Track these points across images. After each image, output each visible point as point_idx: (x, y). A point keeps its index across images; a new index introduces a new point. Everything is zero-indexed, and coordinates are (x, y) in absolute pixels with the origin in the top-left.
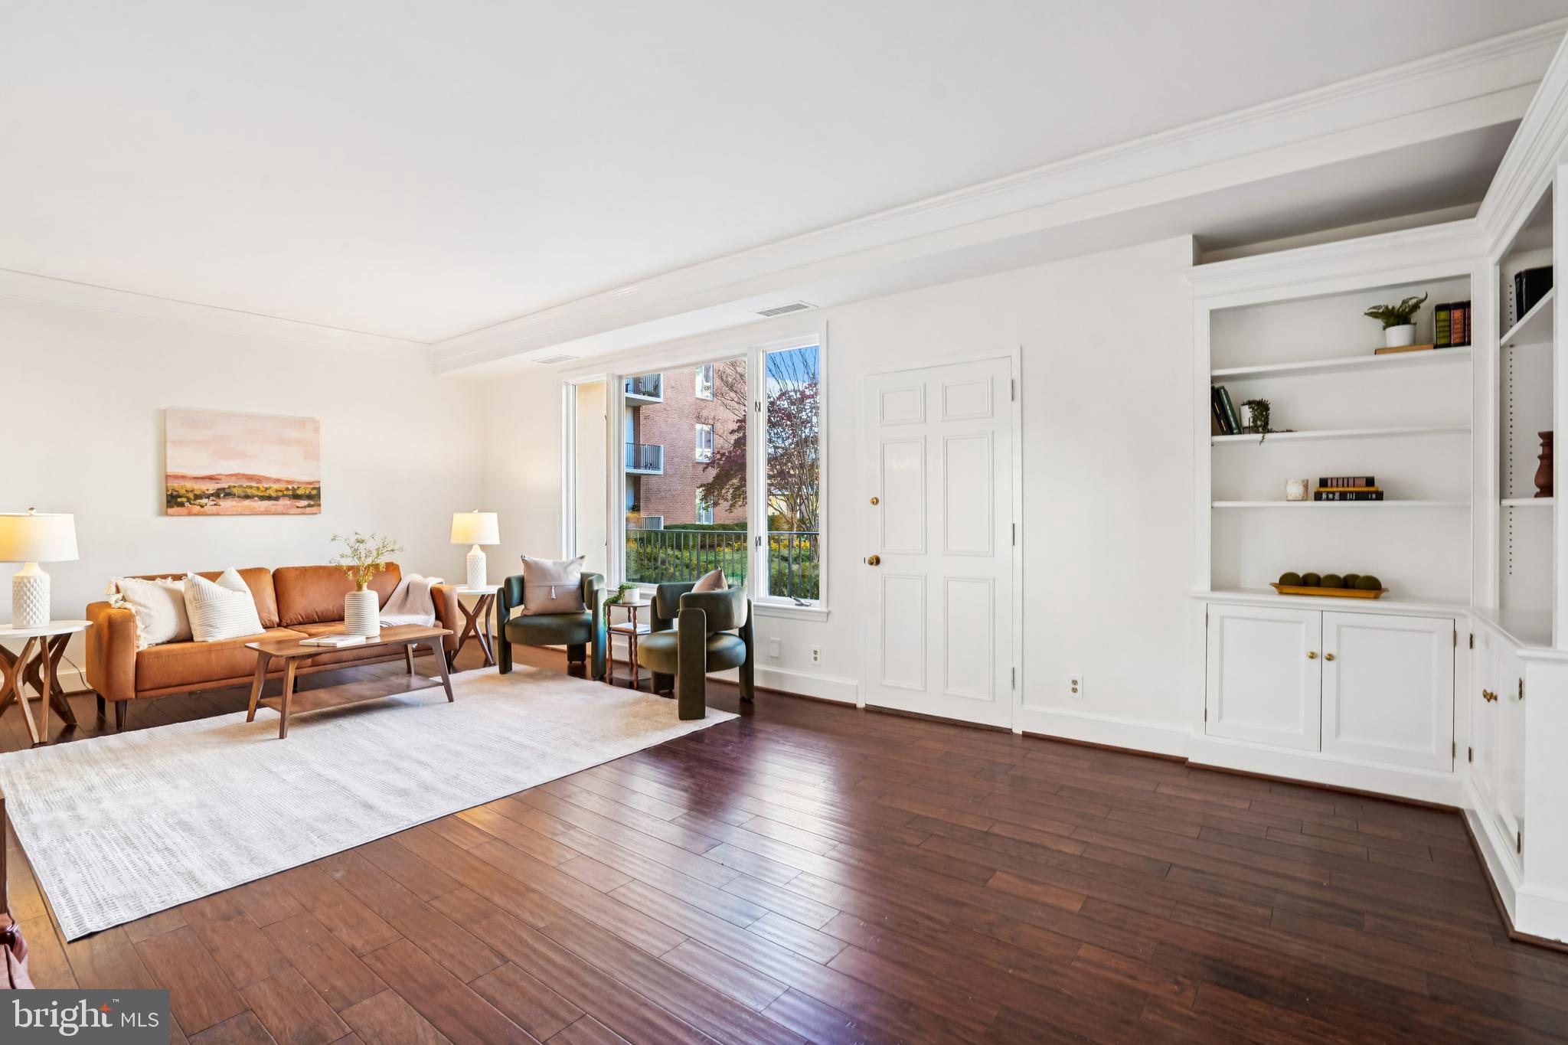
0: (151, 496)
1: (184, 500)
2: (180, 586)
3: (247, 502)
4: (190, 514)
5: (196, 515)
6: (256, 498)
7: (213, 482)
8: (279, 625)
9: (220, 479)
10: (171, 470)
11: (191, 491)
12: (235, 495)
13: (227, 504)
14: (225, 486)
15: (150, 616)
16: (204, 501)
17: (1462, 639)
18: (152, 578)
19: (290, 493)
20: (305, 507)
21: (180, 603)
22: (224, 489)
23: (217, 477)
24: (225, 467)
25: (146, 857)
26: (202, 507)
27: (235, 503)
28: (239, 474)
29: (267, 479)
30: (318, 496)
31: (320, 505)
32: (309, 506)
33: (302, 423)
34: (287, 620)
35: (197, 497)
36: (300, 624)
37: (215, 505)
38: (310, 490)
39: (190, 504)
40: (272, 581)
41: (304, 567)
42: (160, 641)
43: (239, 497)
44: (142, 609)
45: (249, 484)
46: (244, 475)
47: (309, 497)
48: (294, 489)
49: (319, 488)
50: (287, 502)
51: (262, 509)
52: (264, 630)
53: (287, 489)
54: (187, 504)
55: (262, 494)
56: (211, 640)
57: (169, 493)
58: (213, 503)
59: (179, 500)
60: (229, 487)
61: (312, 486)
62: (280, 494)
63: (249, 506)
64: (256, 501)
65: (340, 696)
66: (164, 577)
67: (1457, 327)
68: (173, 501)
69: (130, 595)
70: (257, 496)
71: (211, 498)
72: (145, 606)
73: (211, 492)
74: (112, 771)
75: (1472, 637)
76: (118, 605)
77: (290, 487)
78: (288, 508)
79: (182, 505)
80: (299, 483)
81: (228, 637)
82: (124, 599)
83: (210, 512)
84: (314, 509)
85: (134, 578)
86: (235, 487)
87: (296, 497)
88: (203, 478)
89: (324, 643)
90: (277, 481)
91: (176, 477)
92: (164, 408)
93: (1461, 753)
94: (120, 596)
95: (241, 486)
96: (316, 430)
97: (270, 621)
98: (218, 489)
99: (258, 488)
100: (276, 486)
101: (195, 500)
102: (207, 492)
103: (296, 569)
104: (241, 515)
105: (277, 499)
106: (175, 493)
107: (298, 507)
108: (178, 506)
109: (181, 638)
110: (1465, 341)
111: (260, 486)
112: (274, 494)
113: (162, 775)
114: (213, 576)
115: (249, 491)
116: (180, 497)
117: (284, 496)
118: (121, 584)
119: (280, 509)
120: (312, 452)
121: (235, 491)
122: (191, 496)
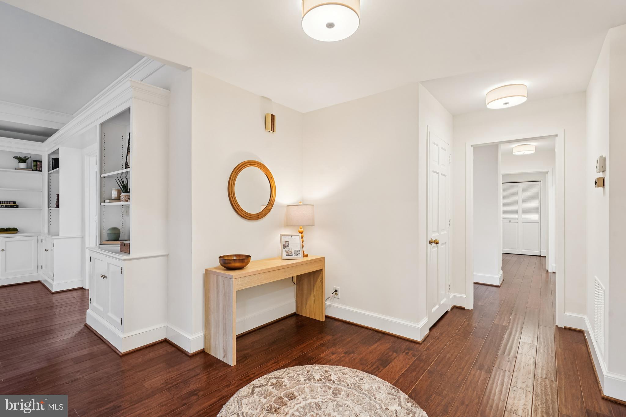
17: (40, 241)
67: (38, 166)
75: (42, 239)
93: (40, 267)
110: (40, 170)
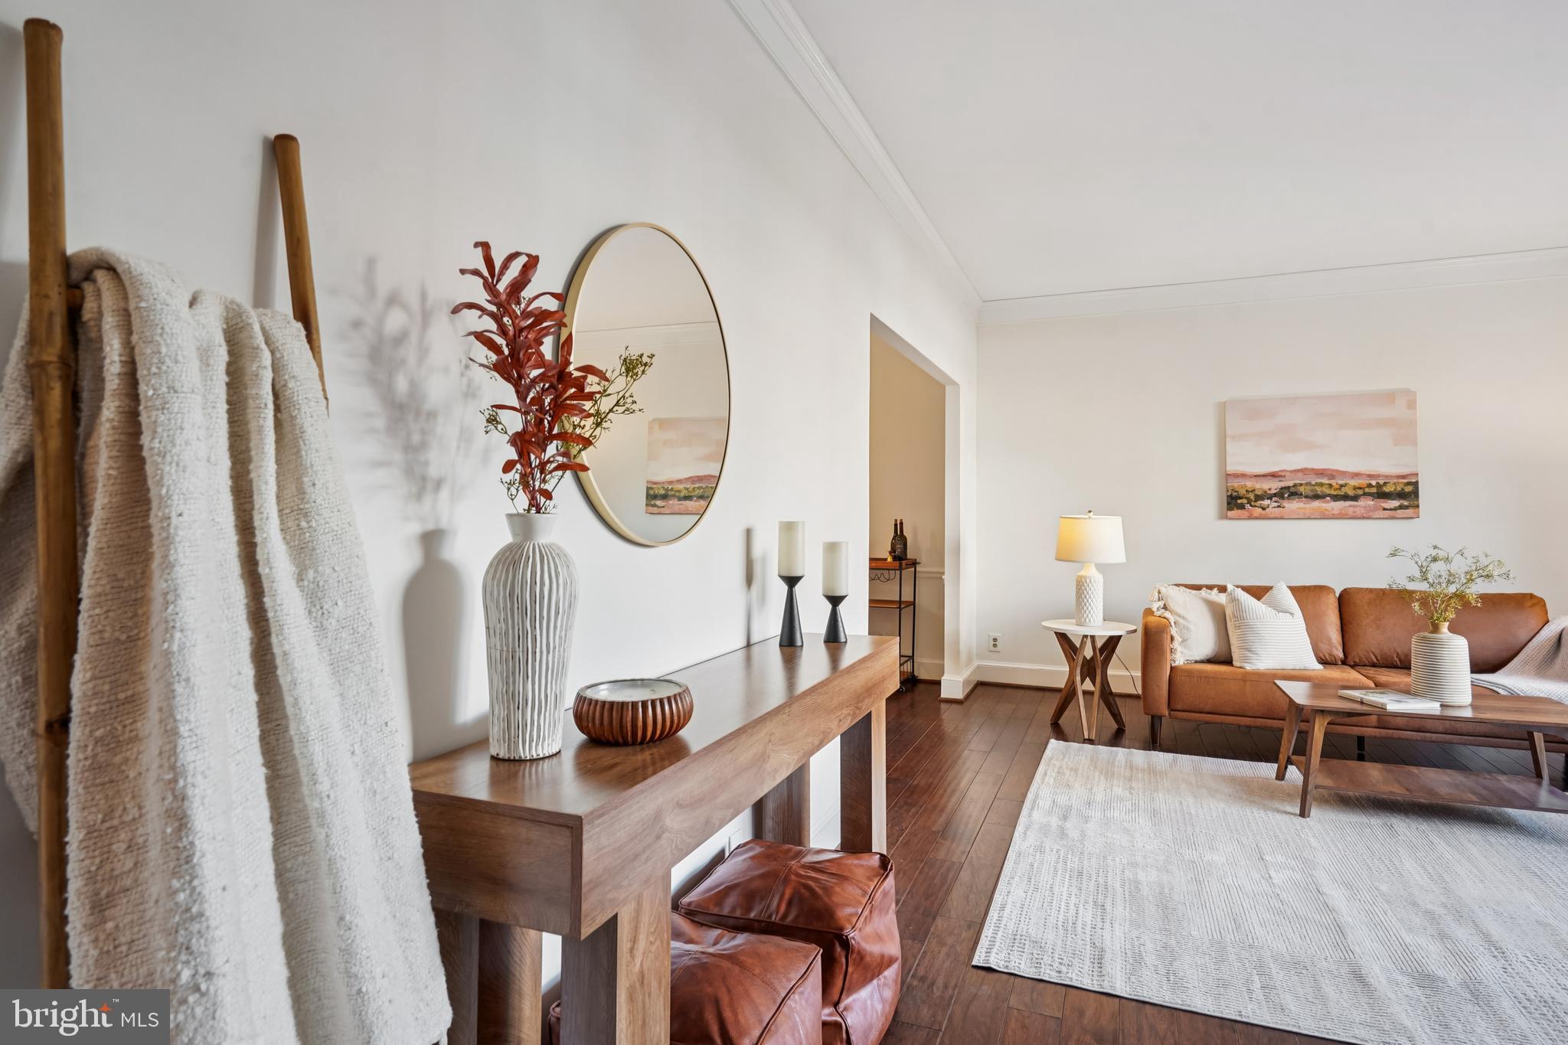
0: (1210, 498)
1: (1244, 501)
2: (1222, 598)
3: (1316, 504)
4: (1250, 518)
5: (1256, 518)
6: (1328, 498)
7: (1277, 479)
8: (1344, 663)
9: (1284, 476)
10: (1230, 469)
11: (1252, 491)
12: (1301, 494)
13: (1293, 505)
14: (1290, 483)
15: (1188, 629)
16: (1267, 502)
18: (1198, 588)
19: (1374, 490)
20: (1395, 509)
21: (1220, 618)
22: (1289, 487)
23: (1283, 474)
24: (1293, 461)
25: (1081, 906)
26: (1264, 509)
27: (1301, 505)
28: (1306, 469)
29: (1343, 473)
30: (1415, 494)
31: (1418, 506)
32: (1401, 507)
33: (1390, 397)
34: (1354, 656)
35: (1258, 498)
36: (1374, 665)
37: (1278, 507)
38: (1402, 486)
39: (1251, 506)
40: (1337, 604)
41: (1381, 590)
42: (1198, 659)
43: (1306, 497)
44: (1181, 621)
45: (1319, 481)
46: (1313, 470)
47: (1401, 495)
48: (1378, 486)
49: (1417, 483)
50: (1370, 502)
51: (1336, 512)
52: (1320, 667)
53: (1370, 486)
54: (1248, 506)
55: (1335, 493)
56: (1248, 667)
57: (1229, 494)
58: (1276, 504)
59: (1239, 501)
60: (1295, 485)
61: (1405, 481)
62: (1360, 492)
63: (1319, 507)
64: (1328, 502)
65: (1399, 782)
66: (1210, 587)
68: (1235, 502)
69: (1171, 605)
70: (1329, 495)
71: (1274, 499)
72: (1184, 618)
73: (1273, 491)
74: (1118, 790)
76: (1158, 613)
77: (1374, 483)
78: (1371, 511)
79: (1242, 507)
80: (1387, 477)
81: (1269, 667)
82: (1165, 608)
83: (1272, 516)
84: (1410, 512)
85: (1178, 585)
86: (1301, 485)
87: (1382, 495)
88: (1264, 476)
89: (1370, 701)
90: (1356, 475)
91: (1236, 476)
92: (1224, 400)
94: (1161, 604)
95: (1309, 484)
96: (1412, 404)
97: (1330, 655)
98: (1282, 488)
99: (1330, 486)
100: (1353, 482)
101: (1256, 501)
102: (1269, 492)
103: (1371, 591)
104: (1309, 518)
105: (1355, 498)
106: (1235, 494)
107: (1385, 509)
108: (1238, 509)
109: (1222, 659)
111: (1333, 482)
112: (1351, 493)
113: (1154, 814)
114: (1258, 592)
115: (1319, 490)
116: (1241, 498)
117: (1365, 494)
118: (1163, 590)
119: (1359, 511)
120: (1405, 433)
121: (1302, 489)
122: (1252, 496)
